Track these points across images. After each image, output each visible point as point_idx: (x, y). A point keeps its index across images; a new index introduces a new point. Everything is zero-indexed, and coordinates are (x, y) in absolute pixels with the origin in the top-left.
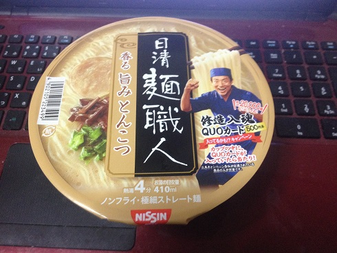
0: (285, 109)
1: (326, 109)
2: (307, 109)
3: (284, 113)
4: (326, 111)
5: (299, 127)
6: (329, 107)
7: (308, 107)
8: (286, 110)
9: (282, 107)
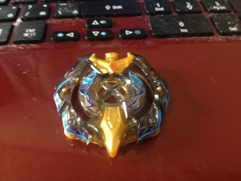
0: (160, 7)
1: (215, 5)
2: (189, 6)
3: (160, 12)
4: (214, 7)
5: (181, 24)
6: (218, 4)
7: (191, 4)
8: (162, 9)
9: (157, 6)
